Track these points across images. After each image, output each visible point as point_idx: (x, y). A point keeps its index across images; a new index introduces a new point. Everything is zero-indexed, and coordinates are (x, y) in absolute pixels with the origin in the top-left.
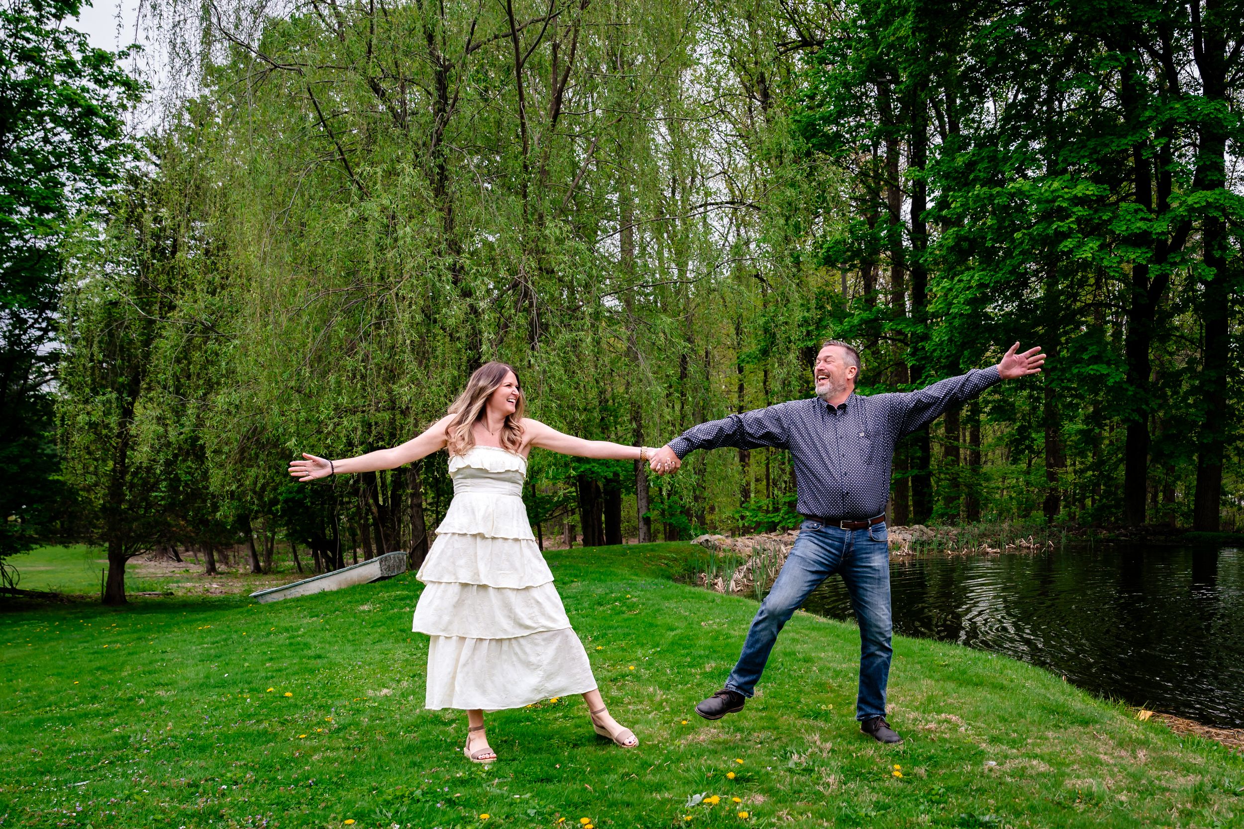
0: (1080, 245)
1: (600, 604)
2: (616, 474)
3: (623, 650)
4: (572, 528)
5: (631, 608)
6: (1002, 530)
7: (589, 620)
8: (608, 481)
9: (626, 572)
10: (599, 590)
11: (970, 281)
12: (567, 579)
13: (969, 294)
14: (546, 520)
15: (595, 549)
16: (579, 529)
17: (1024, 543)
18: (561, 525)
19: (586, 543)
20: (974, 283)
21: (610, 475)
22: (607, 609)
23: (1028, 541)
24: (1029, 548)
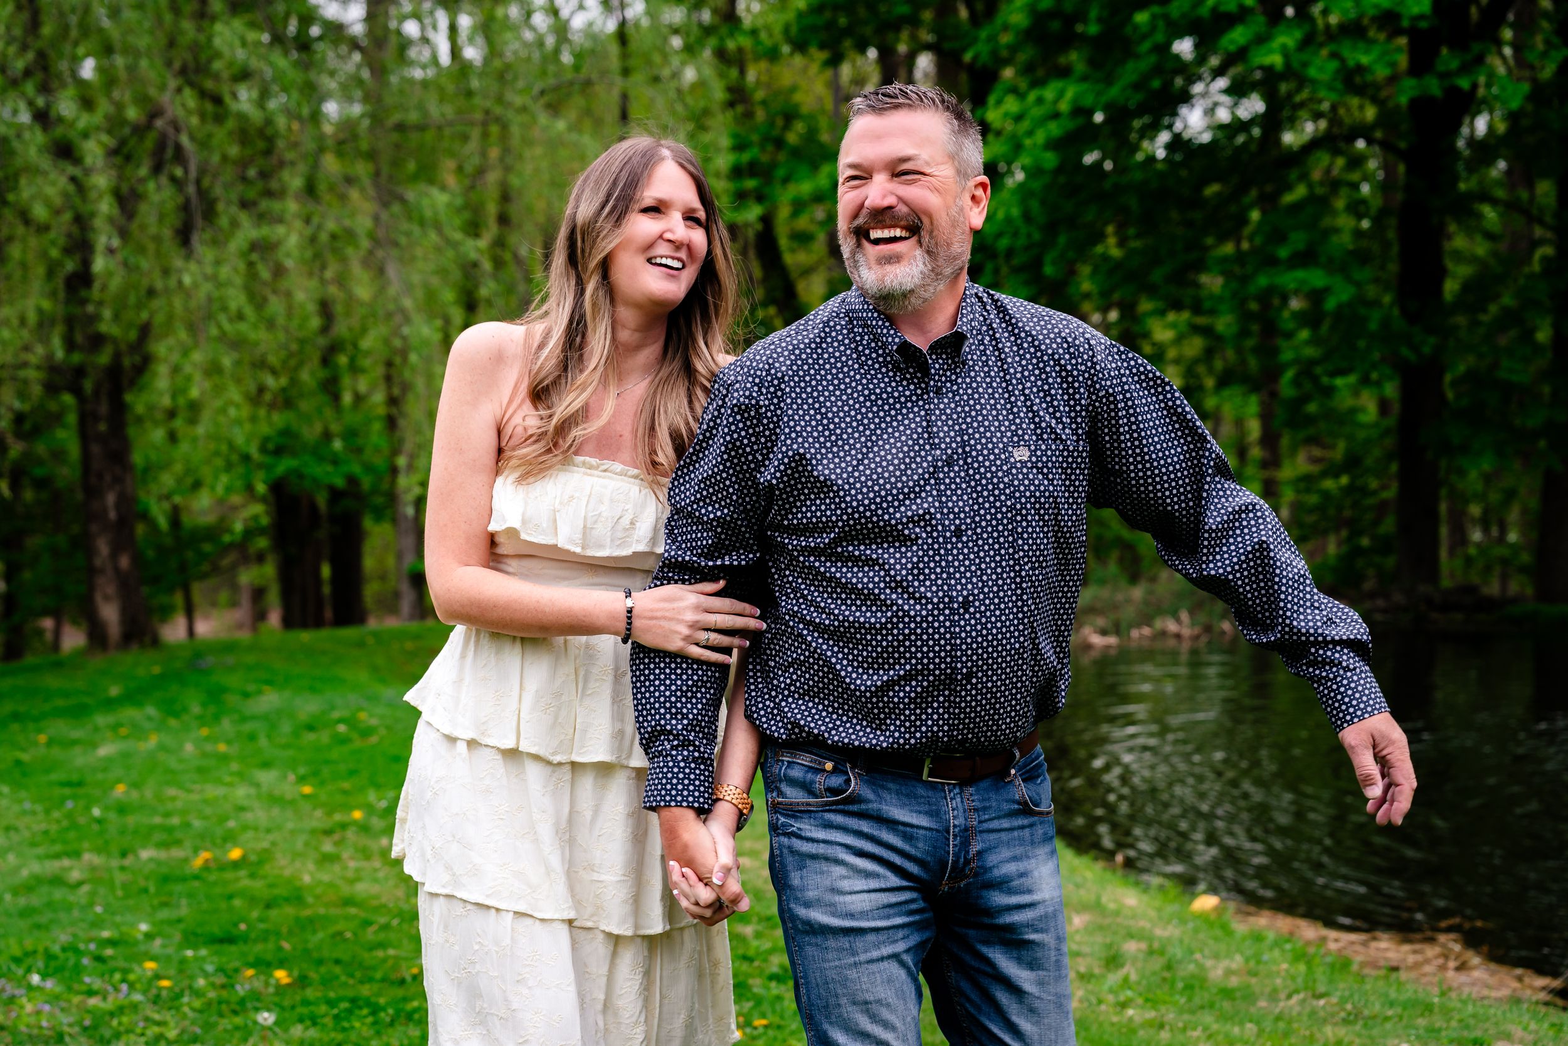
0: (1261, 40)
1: (311, 728)
2: (352, 480)
3: (345, 792)
4: (258, 594)
5: (366, 733)
6: (1128, 601)
7: (290, 753)
8: (335, 495)
9: (363, 676)
10: (308, 706)
11: (1056, 101)
12: (251, 688)
13: (1055, 129)
14: (204, 576)
15: (305, 636)
16: (273, 598)
17: (1172, 626)
18: (234, 587)
19: (289, 622)
20: (1064, 106)
21: (339, 482)
22: (324, 737)
23: (1178, 620)
24: (1178, 636)
